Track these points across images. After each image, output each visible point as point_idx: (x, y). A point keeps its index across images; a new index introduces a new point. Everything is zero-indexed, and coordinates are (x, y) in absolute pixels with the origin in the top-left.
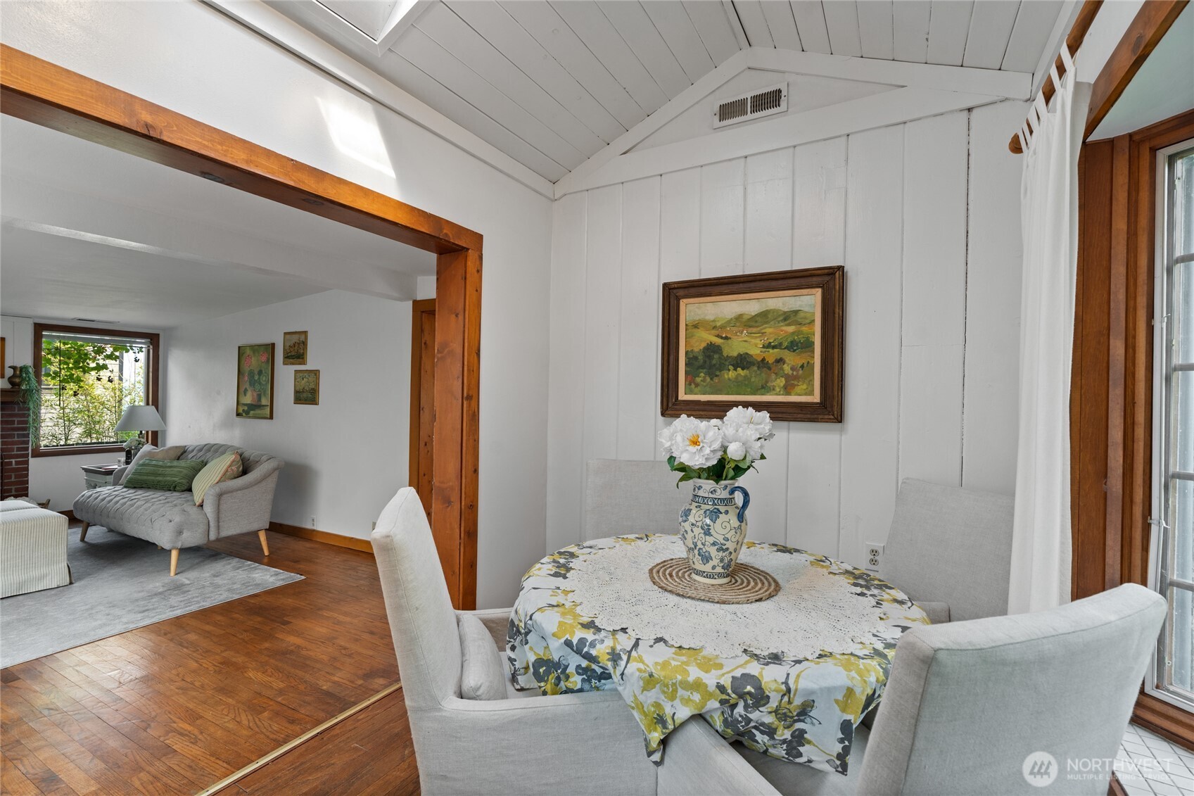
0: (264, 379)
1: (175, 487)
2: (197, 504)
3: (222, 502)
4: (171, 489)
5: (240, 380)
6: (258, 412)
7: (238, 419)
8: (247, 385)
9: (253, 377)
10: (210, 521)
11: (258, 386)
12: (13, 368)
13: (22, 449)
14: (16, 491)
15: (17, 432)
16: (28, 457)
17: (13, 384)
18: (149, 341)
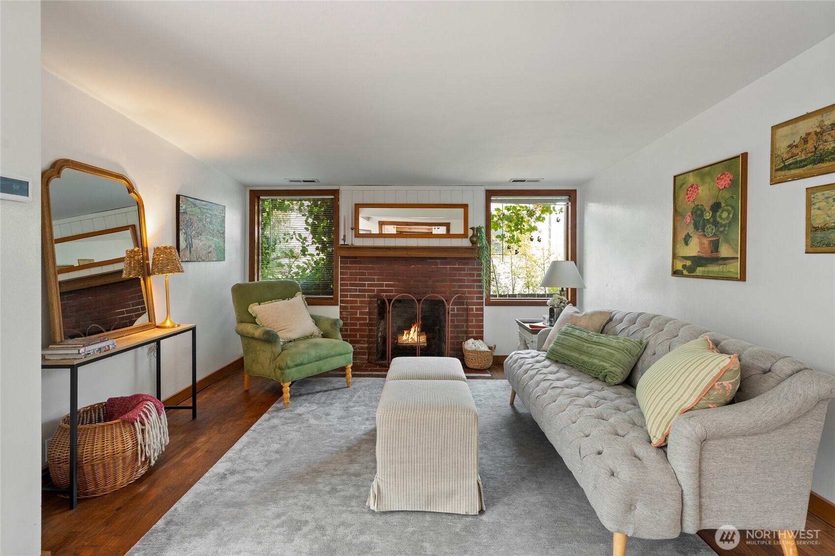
0: (725, 215)
1: (605, 377)
2: (655, 441)
3: (706, 455)
4: (600, 377)
5: (678, 224)
6: (714, 268)
7: (675, 278)
8: (691, 229)
9: (702, 215)
10: (685, 492)
11: (710, 229)
12: (473, 229)
13: (478, 298)
14: (476, 333)
15: (476, 284)
16: (483, 305)
17: (473, 242)
18: (568, 197)
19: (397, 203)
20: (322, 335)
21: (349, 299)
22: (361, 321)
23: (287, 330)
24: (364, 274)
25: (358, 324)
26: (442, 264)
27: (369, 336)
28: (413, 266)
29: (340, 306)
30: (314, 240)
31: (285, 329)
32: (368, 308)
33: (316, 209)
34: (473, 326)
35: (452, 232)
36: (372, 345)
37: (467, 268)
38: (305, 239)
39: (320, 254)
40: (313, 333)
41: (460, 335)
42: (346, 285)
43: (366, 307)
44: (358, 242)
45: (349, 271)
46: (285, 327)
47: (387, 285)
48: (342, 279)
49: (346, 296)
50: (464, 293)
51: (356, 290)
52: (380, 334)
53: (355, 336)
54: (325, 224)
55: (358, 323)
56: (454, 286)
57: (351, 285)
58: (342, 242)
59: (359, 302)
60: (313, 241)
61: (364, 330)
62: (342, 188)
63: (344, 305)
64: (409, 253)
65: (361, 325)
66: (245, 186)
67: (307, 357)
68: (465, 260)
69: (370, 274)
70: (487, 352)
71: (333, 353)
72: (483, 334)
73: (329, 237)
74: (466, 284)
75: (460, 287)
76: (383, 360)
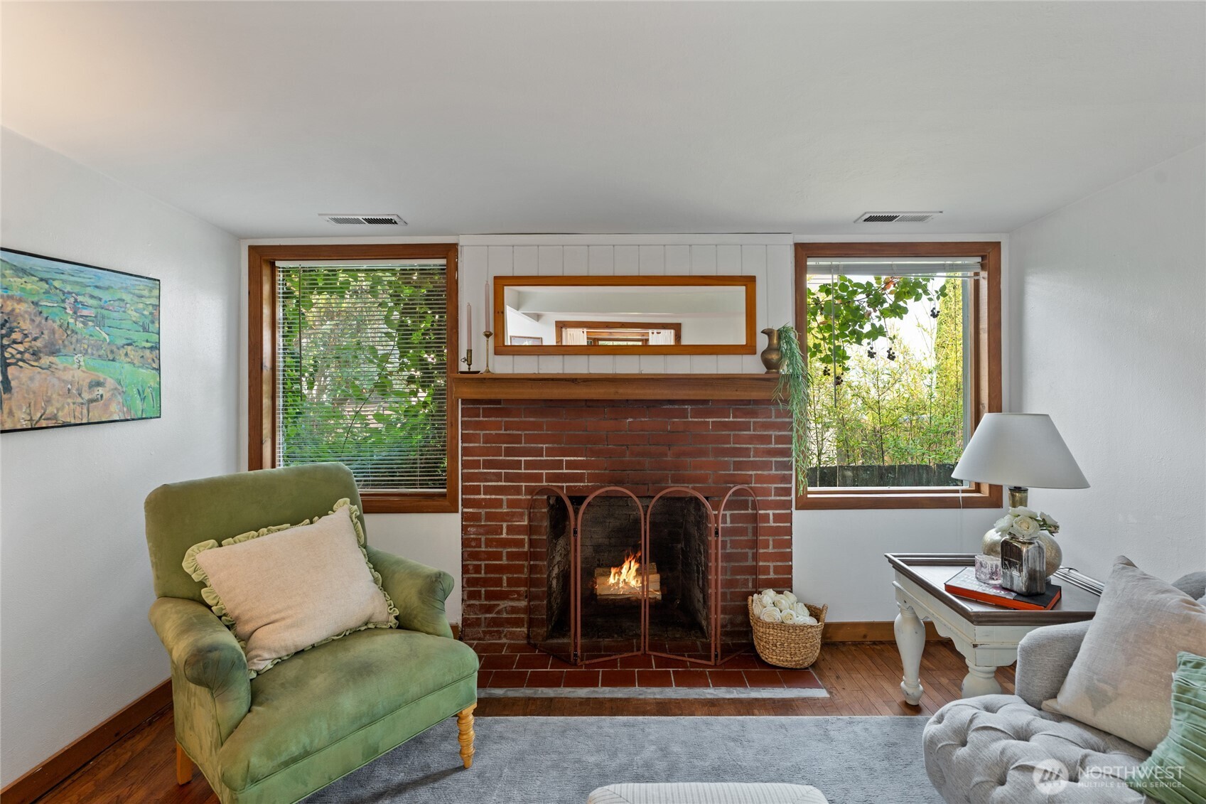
12: (768, 333)
13: (781, 492)
14: (775, 573)
15: (774, 459)
16: (790, 508)
17: (768, 364)
18: (979, 259)
19: (591, 274)
20: (396, 618)
21: (483, 496)
22: (511, 547)
23: (289, 621)
24: (517, 439)
25: (504, 554)
26: (696, 414)
27: (531, 582)
28: (630, 420)
29: (463, 513)
30: (406, 360)
31: (283, 619)
32: (526, 518)
33: (407, 291)
34: (768, 557)
35: (685, 341)
36: (537, 603)
37: (754, 422)
38: (385, 358)
39: (418, 391)
40: (370, 618)
41: (738, 577)
42: (476, 464)
43: (522, 515)
44: (504, 366)
45: (482, 433)
46: (282, 615)
47: (570, 465)
48: (466, 451)
49: (476, 490)
50: (747, 480)
51: (498, 477)
52: (556, 571)
53: (498, 582)
54: (429, 325)
55: (505, 551)
56: (725, 466)
57: (488, 464)
58: (463, 367)
59: (505, 503)
60: (403, 363)
61: (519, 569)
62: (462, 241)
63: (471, 510)
64: (621, 391)
65: (511, 556)
66: (236, 236)
67: (324, 726)
68: (748, 407)
69: (530, 439)
70: (811, 627)
71: (414, 689)
72: (790, 573)
73: (439, 354)
74: (752, 459)
75: (738, 466)
76: (564, 636)
